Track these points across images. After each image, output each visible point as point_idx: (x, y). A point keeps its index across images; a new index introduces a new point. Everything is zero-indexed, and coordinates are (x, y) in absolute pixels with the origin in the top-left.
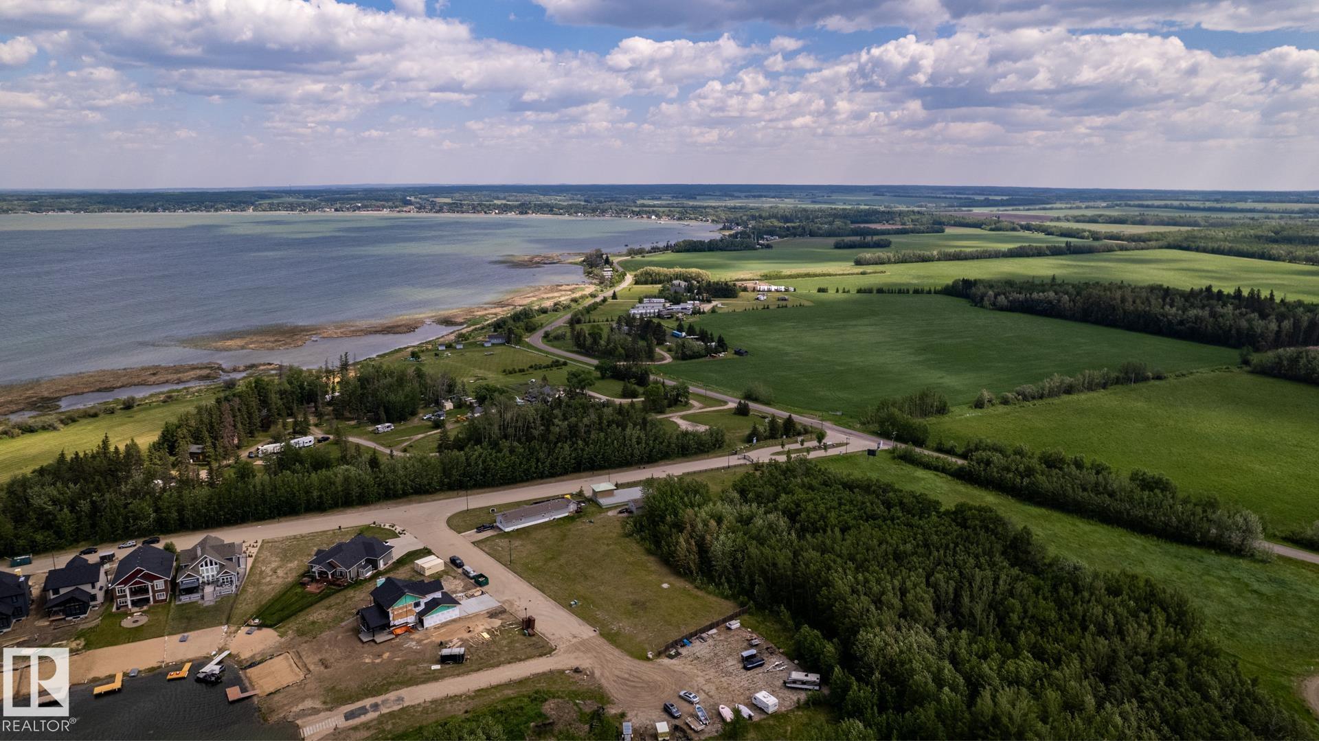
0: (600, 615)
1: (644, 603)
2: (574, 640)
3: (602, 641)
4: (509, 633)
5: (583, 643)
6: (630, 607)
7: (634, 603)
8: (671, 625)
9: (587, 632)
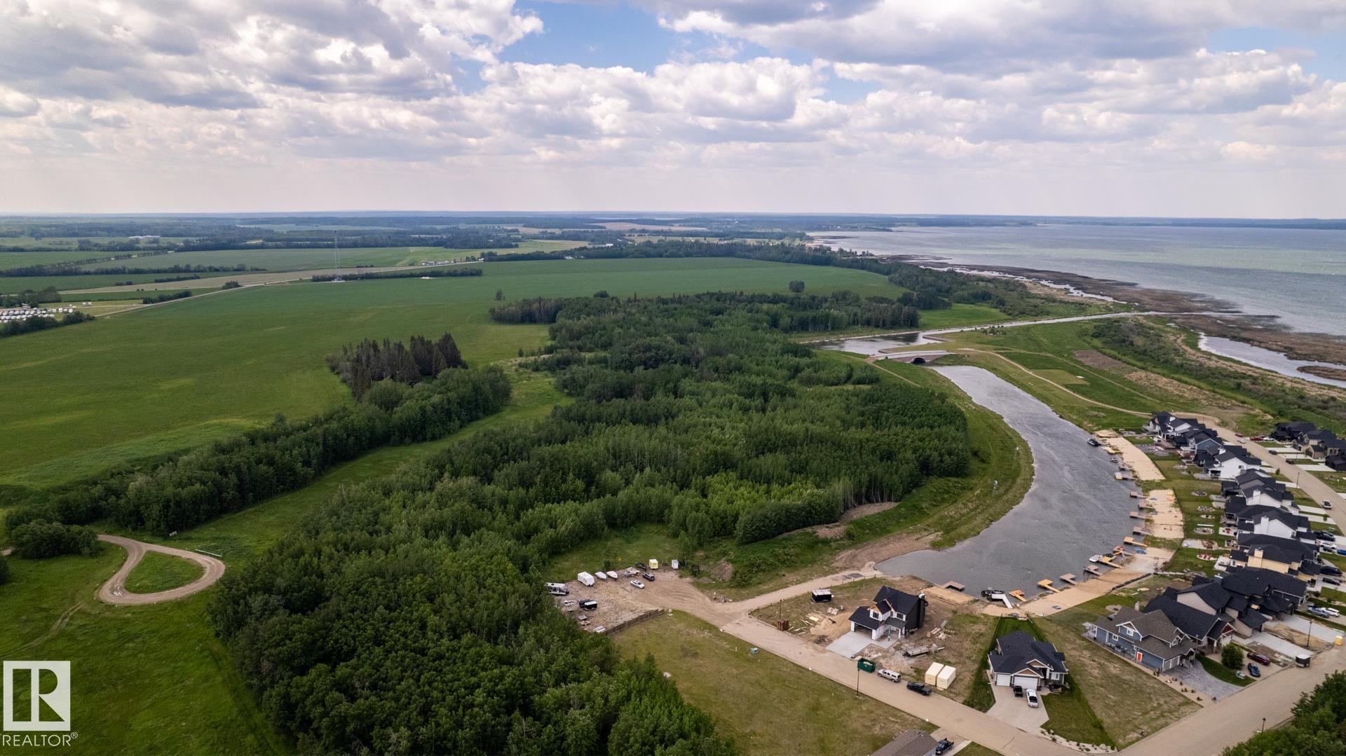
0: (724, 644)
1: (686, 655)
2: (737, 621)
3: (715, 623)
4: (797, 624)
5: (729, 621)
6: (698, 651)
7: (695, 655)
8: (656, 634)
9: (729, 628)
